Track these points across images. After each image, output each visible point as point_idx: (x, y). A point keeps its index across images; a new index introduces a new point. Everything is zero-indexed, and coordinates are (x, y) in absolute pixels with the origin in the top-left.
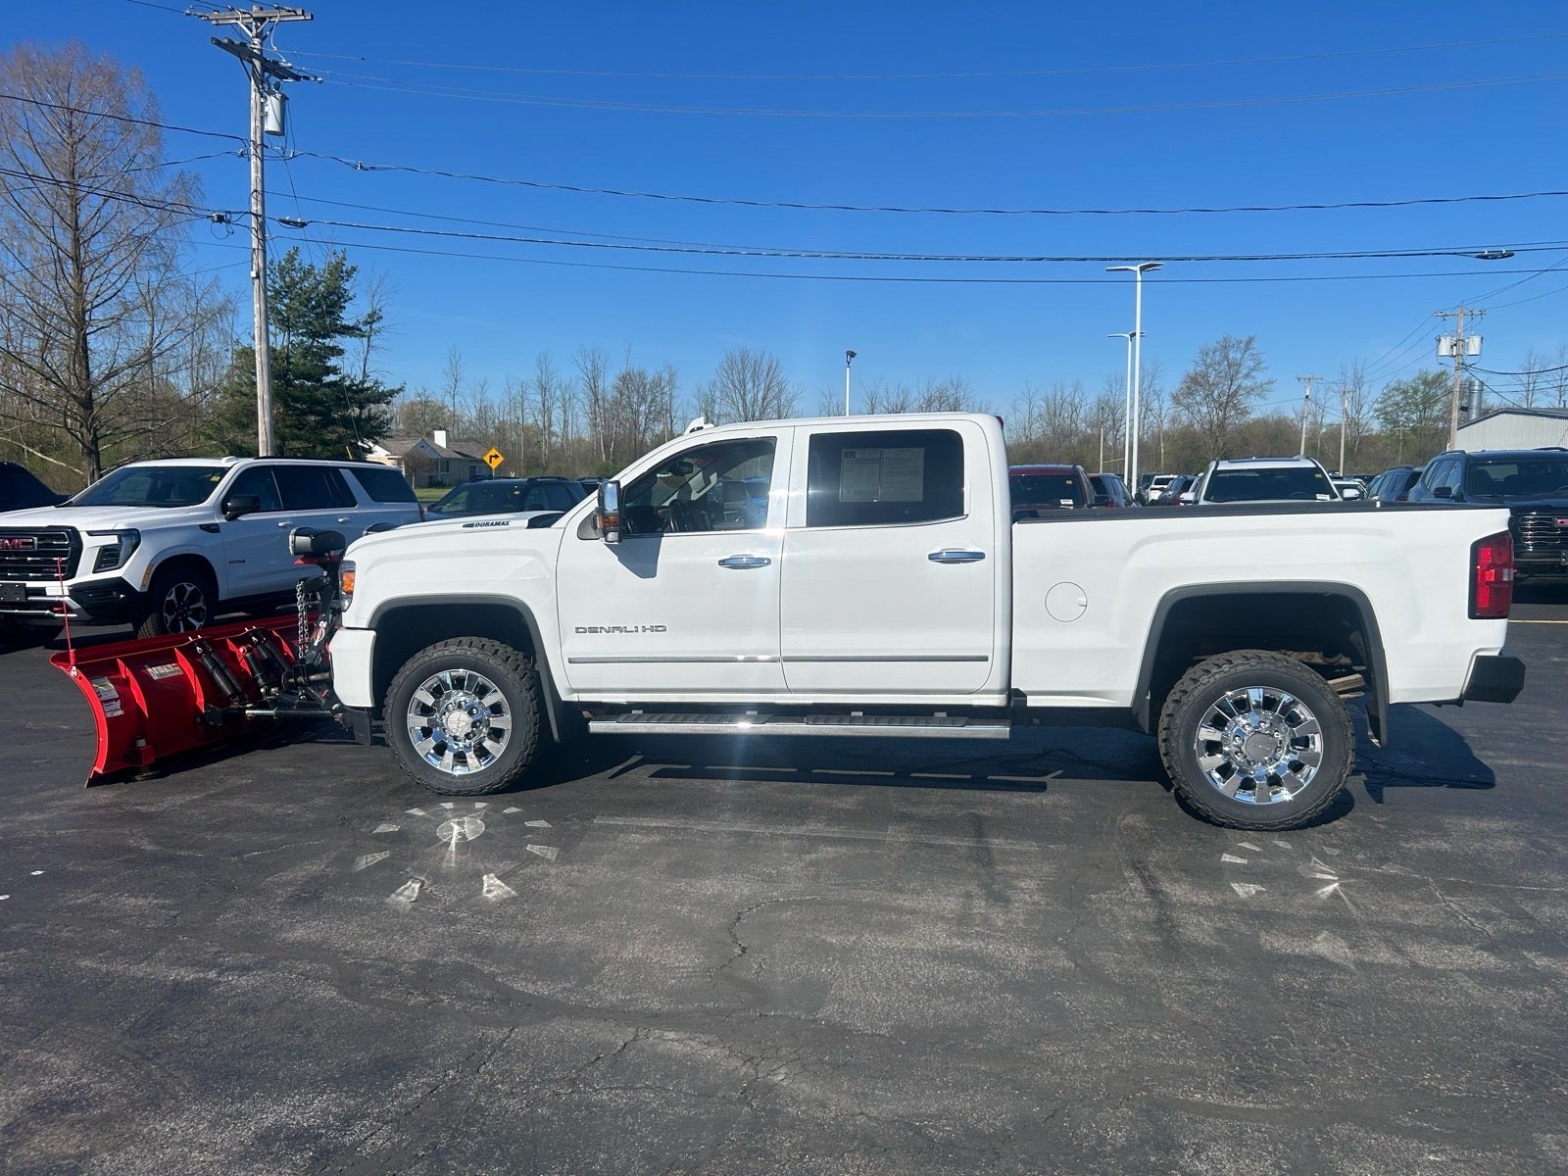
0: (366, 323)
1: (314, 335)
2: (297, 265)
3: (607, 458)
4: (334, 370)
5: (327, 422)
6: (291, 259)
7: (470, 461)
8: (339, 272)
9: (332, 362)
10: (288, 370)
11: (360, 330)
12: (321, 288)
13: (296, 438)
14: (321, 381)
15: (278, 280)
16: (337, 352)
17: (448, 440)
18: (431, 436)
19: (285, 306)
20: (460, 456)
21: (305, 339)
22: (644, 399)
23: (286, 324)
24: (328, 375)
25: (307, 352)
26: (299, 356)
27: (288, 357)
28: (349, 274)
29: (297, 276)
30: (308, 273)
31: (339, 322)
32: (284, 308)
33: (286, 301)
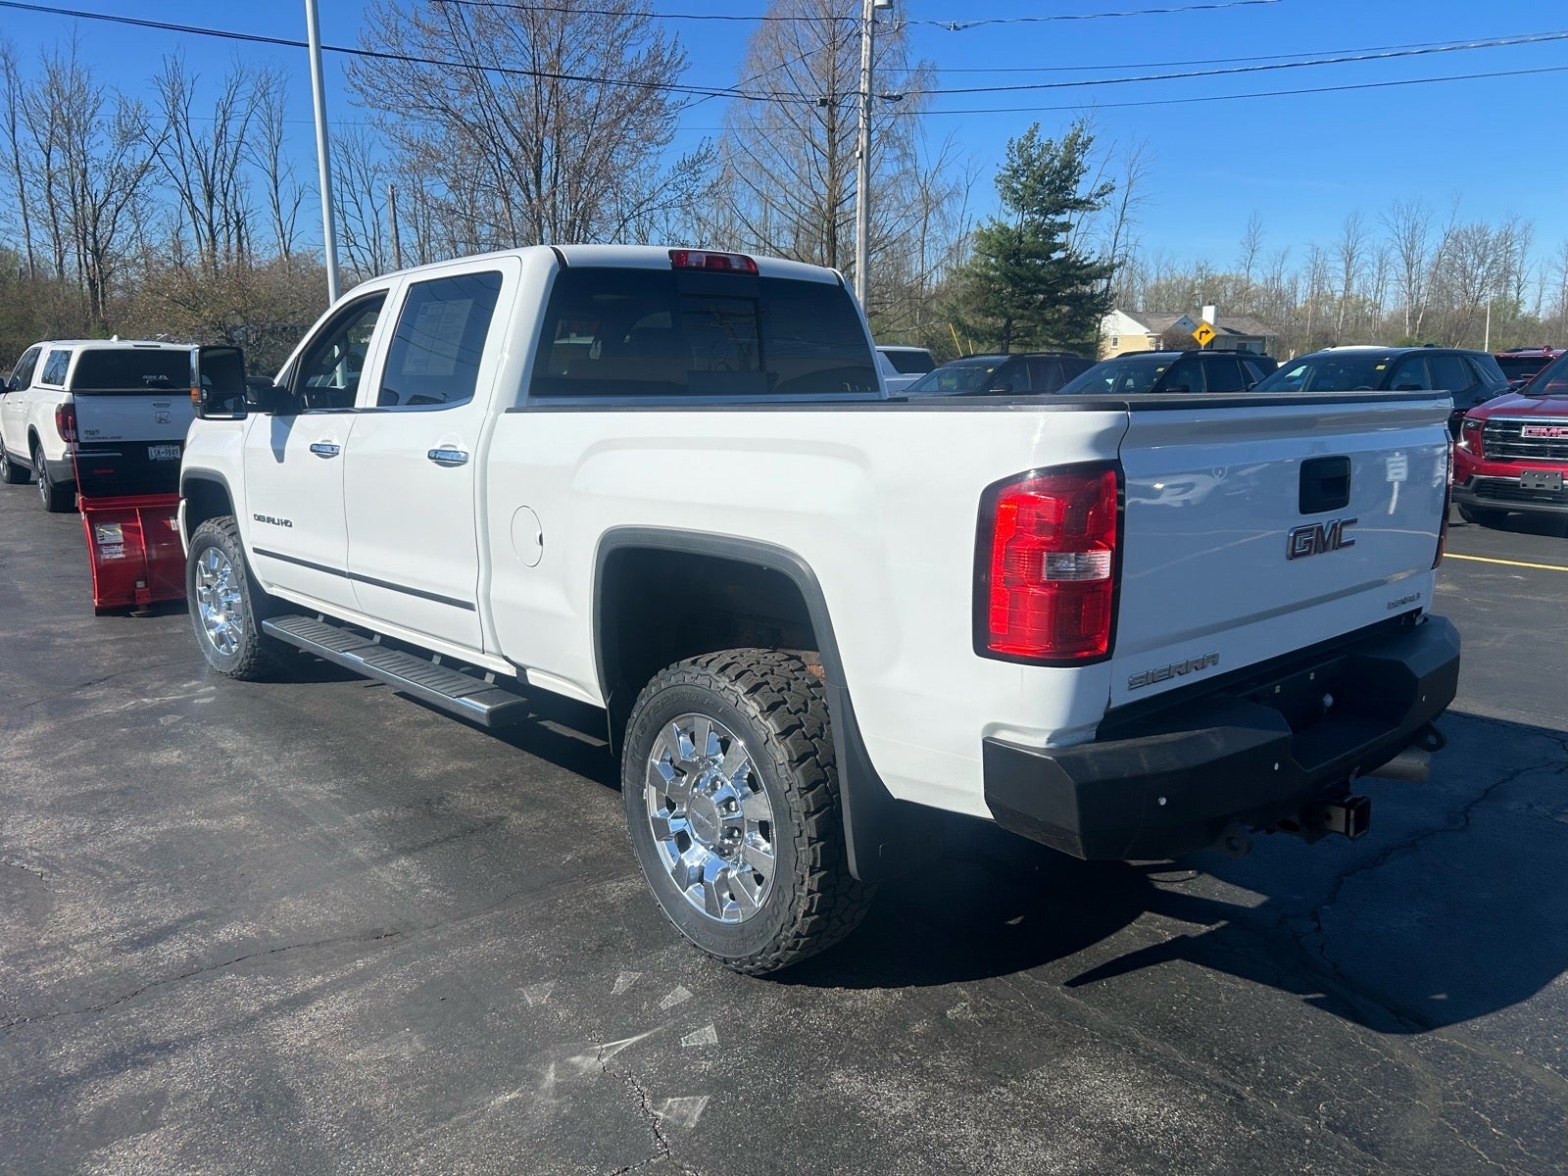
0: (1098, 195)
1: (1044, 212)
2: (1036, 142)
3: (1412, 333)
4: (1062, 247)
5: (1053, 301)
6: (1030, 137)
7: (1240, 338)
8: (1074, 145)
9: (1060, 238)
10: (1019, 250)
11: (1091, 203)
12: (1057, 163)
13: (1022, 317)
14: (1051, 258)
15: (1016, 158)
16: (1066, 227)
17: (1217, 315)
18: (1199, 311)
19: (1021, 184)
20: (1226, 333)
21: (1037, 217)
22: (1482, 261)
23: (1020, 203)
24: (1055, 251)
25: (1038, 229)
26: (1030, 235)
27: (1020, 236)
28: (1085, 145)
29: (1035, 153)
30: (1046, 148)
31: (1071, 197)
32: (1019, 187)
33: (1023, 179)
